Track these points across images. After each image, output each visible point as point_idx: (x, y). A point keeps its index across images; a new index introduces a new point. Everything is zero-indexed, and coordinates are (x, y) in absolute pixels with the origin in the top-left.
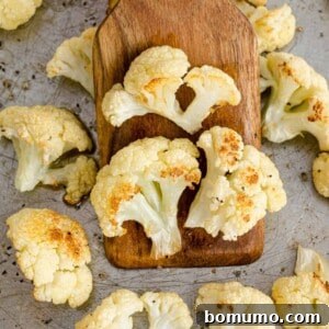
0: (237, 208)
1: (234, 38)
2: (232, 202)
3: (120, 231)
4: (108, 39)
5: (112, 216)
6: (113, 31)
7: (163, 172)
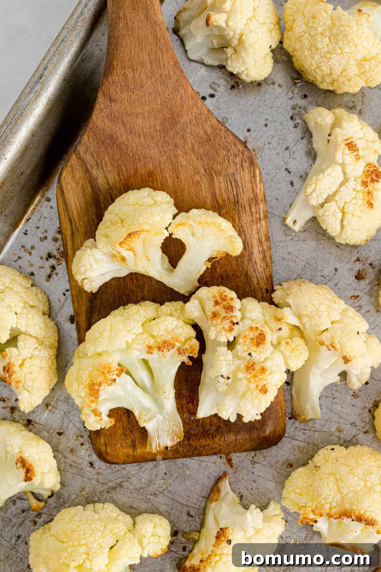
0: (249, 380)
1: (231, 171)
2: (240, 375)
3: (106, 422)
4: (73, 185)
5: (93, 405)
6: (79, 173)
7: (150, 348)
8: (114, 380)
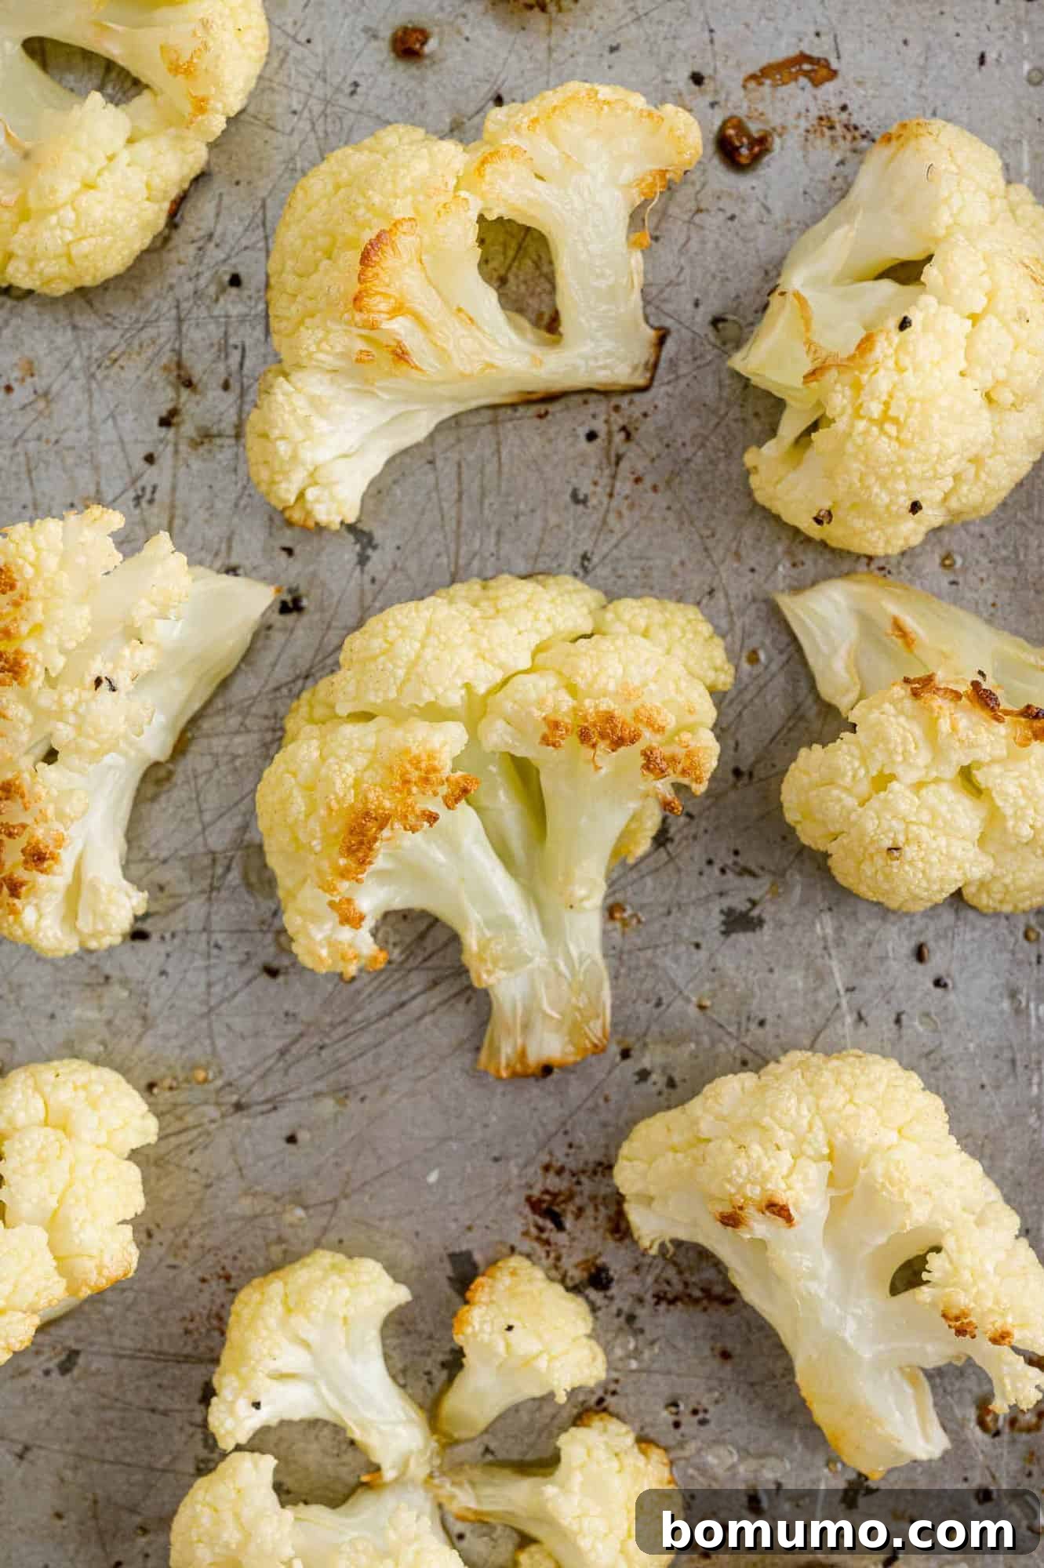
5: (344, 886)
7: (555, 725)
8: (432, 818)
